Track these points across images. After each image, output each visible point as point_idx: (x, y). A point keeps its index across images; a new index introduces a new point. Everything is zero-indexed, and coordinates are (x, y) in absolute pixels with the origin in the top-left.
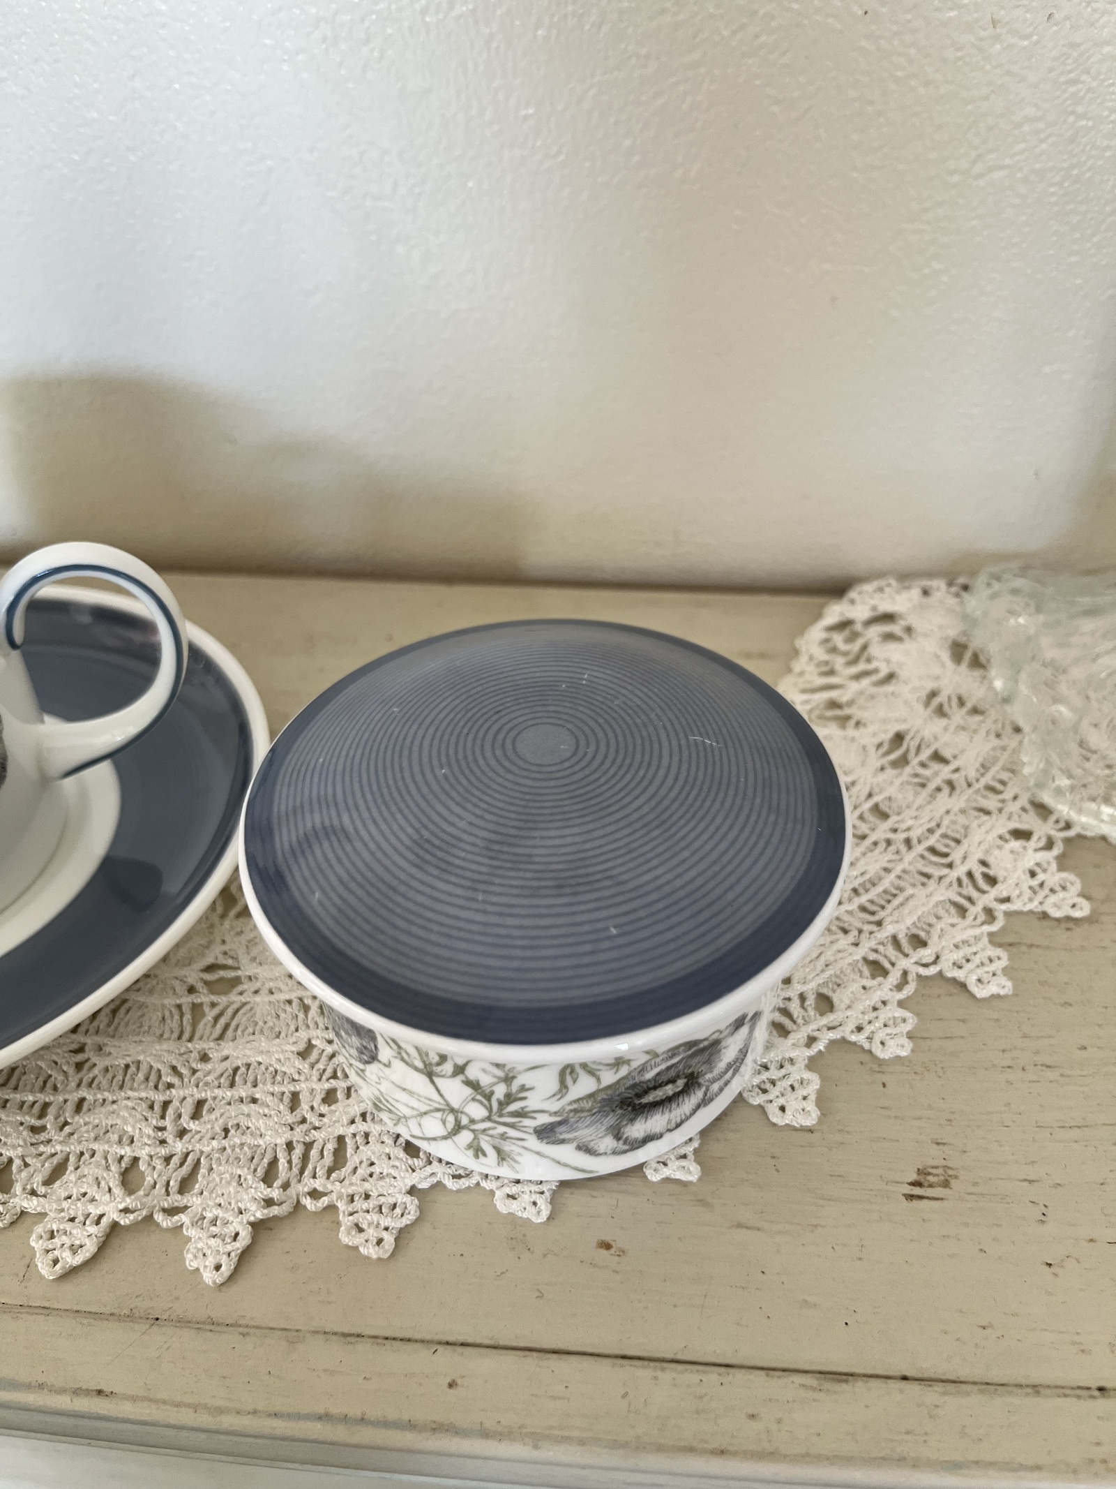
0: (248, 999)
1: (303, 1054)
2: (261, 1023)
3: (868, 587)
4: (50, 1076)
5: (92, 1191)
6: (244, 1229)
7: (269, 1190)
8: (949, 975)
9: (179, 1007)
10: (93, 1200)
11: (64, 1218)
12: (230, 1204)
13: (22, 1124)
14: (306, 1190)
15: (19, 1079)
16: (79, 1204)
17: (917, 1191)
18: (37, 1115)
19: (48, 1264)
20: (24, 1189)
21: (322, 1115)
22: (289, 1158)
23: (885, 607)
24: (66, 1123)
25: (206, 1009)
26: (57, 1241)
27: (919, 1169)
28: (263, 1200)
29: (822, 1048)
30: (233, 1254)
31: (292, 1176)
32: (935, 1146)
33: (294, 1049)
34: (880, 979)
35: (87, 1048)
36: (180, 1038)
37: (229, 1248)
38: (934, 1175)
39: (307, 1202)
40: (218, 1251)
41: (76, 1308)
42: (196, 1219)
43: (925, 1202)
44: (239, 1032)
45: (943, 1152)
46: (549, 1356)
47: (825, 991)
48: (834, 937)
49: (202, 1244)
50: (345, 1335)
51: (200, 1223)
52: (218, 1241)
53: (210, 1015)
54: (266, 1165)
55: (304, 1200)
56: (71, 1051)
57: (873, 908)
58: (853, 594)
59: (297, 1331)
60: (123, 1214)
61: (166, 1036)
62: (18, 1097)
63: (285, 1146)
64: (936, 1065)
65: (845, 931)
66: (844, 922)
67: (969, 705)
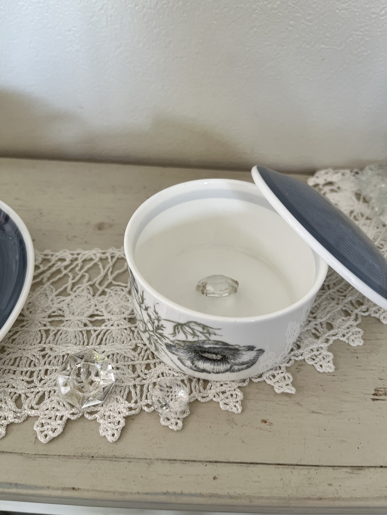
0: (109, 328)
1: (135, 350)
2: (116, 338)
3: (323, 172)
4: (32, 361)
5: (57, 407)
6: (122, 420)
7: (130, 404)
8: (373, 315)
9: (81, 332)
10: (58, 410)
11: (47, 418)
12: (114, 410)
13: (23, 380)
14: (144, 404)
15: (19, 363)
16: (52, 412)
17: (376, 397)
18: (29, 376)
19: (43, 437)
20: (28, 407)
21: (146, 374)
22: (135, 391)
23: (329, 179)
24: (41, 379)
25: (92, 332)
26: (45, 427)
27: (375, 389)
28: (128, 408)
29: (332, 343)
30: (119, 430)
31: (138, 398)
32: (379, 380)
33: (131, 347)
34: (349, 317)
35: (46, 349)
36: (83, 344)
37: (117, 427)
38: (381, 391)
39: (145, 408)
40: (113, 429)
41: (58, 454)
42: (102, 416)
43: (379, 401)
44: (107, 341)
45: (383, 382)
46: (250, 465)
47: (329, 321)
48: (330, 301)
49: (106, 426)
50: (170, 460)
51: (103, 417)
52: (112, 424)
53: (94, 335)
54: (127, 394)
55: (144, 408)
56: (39, 351)
57: (342, 290)
58: (317, 174)
59: (150, 459)
60: (72, 416)
61: (78, 343)
62: (20, 369)
63: (133, 386)
64: (375, 350)
65: (333, 299)
66: (332, 296)
67: (365, 217)
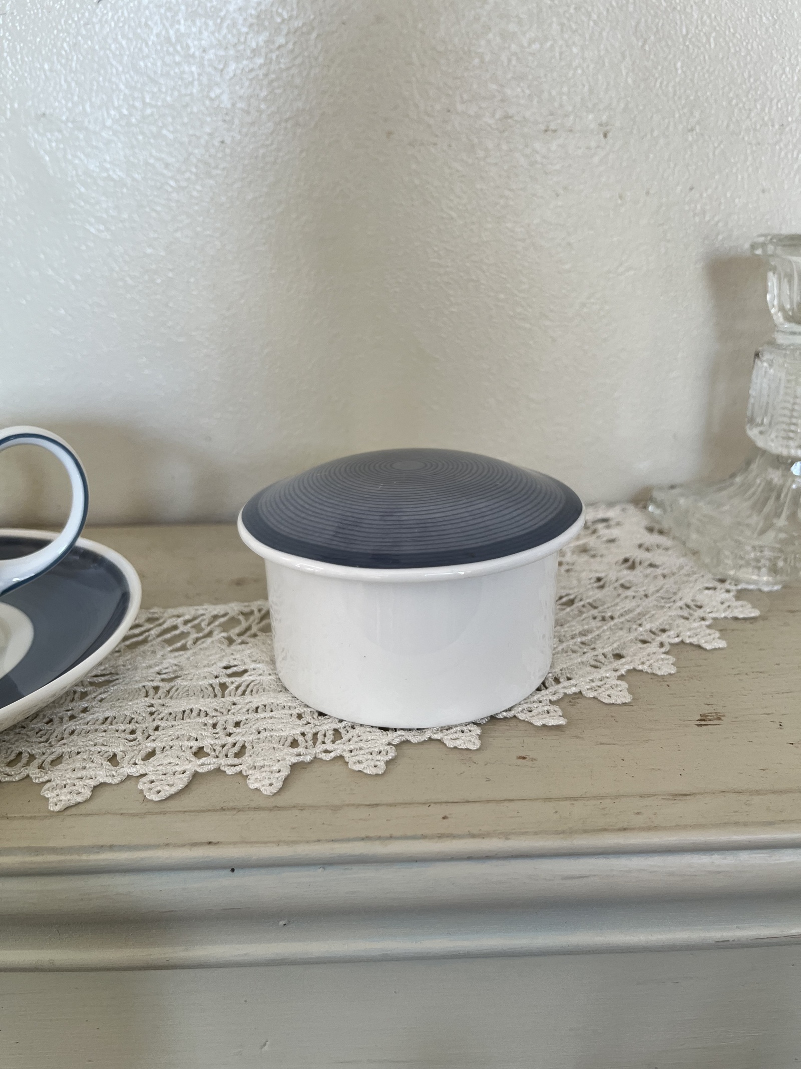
0: (256, 678)
4: (133, 718)
5: (176, 761)
6: (284, 768)
7: (296, 750)
8: (688, 641)
9: (211, 685)
10: (177, 765)
11: (159, 774)
12: (271, 758)
13: (119, 738)
14: (320, 750)
15: (112, 722)
16: (168, 767)
17: (703, 723)
19: (154, 794)
20: (129, 763)
22: (304, 738)
23: (602, 516)
24: (150, 736)
25: (229, 684)
26: (157, 784)
27: (701, 715)
28: (294, 754)
29: (624, 673)
30: (279, 779)
31: (309, 745)
32: (707, 706)
34: (648, 645)
36: (215, 696)
37: (277, 776)
38: (711, 716)
39: (324, 756)
40: (271, 779)
42: (250, 767)
43: (709, 726)
45: (713, 707)
47: (616, 651)
49: (257, 776)
50: (368, 805)
51: (253, 768)
52: (268, 774)
53: (232, 686)
55: (320, 755)
59: (336, 806)
60: (201, 767)
61: (205, 697)
63: (300, 734)
64: (695, 677)
